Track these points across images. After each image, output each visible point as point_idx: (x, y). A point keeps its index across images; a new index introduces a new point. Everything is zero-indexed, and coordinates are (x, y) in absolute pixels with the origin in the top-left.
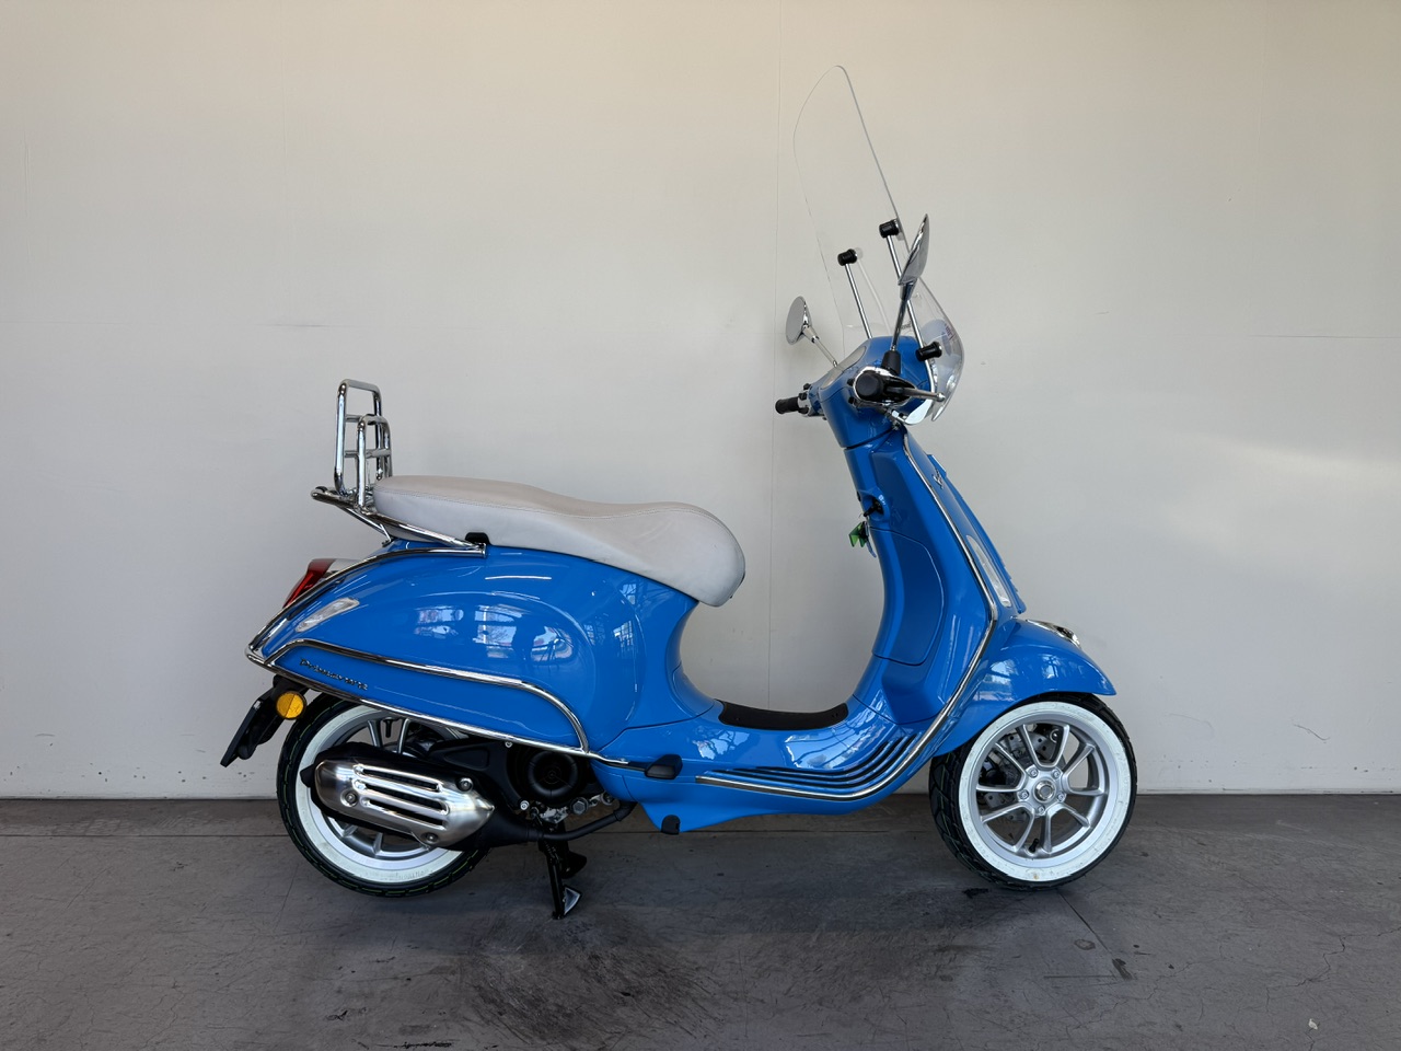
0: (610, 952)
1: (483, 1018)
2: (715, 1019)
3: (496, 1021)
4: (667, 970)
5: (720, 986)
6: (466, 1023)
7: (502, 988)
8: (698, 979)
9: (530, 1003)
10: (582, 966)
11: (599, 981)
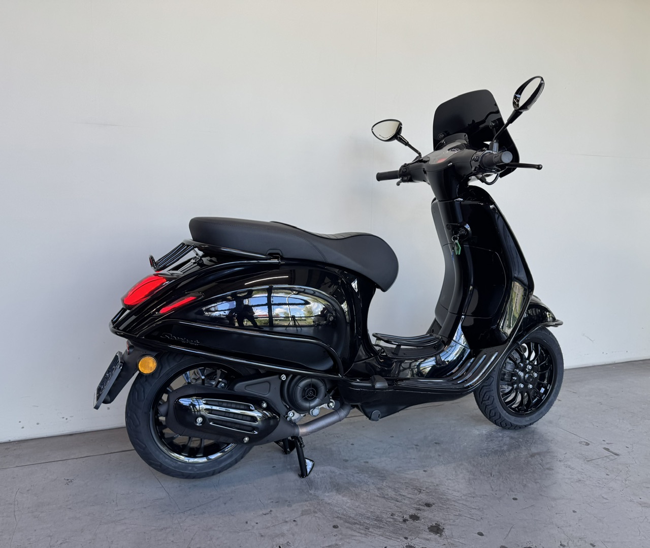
0: (384, 485)
1: (361, 533)
2: (475, 509)
3: (369, 533)
4: (424, 489)
5: (458, 492)
6: (354, 538)
7: (352, 515)
8: (443, 491)
9: (376, 520)
10: (379, 495)
11: (397, 501)
